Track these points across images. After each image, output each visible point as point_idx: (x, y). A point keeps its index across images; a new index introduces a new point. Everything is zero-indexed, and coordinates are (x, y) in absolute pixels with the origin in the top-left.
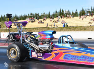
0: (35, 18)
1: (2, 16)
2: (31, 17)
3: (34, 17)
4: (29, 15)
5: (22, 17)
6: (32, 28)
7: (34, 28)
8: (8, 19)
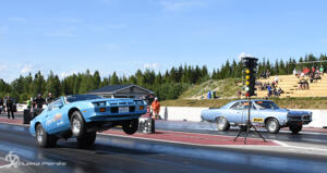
0: (321, 69)
1: (228, 64)
2: (309, 66)
3: (317, 65)
4: (301, 60)
5: (282, 65)
6: (311, 98)
7: (317, 99)
8: (248, 71)
